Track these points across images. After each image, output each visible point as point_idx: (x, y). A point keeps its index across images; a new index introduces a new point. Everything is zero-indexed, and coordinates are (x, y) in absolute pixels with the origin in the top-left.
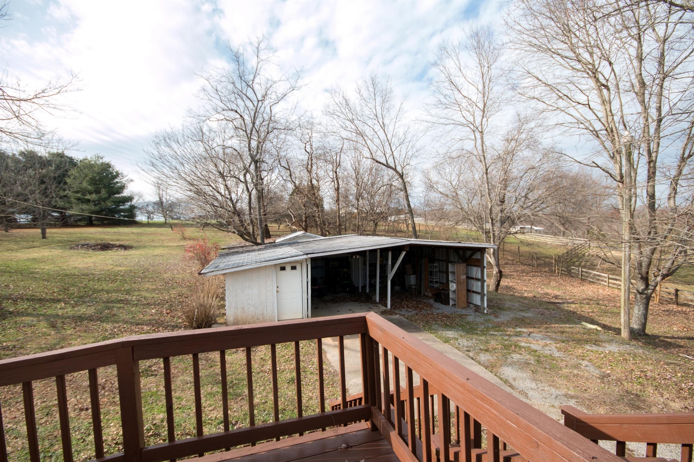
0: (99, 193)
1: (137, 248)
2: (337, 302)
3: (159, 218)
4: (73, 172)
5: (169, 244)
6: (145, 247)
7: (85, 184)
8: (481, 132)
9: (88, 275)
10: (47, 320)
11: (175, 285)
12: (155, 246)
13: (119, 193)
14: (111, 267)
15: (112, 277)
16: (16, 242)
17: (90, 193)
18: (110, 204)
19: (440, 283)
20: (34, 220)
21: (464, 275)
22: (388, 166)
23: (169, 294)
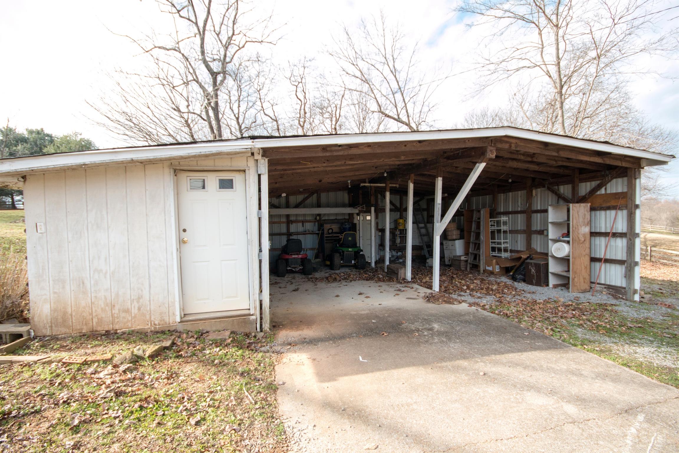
2: (335, 280)
8: (557, 26)
19: (513, 249)
21: (585, 225)
22: (398, 120)
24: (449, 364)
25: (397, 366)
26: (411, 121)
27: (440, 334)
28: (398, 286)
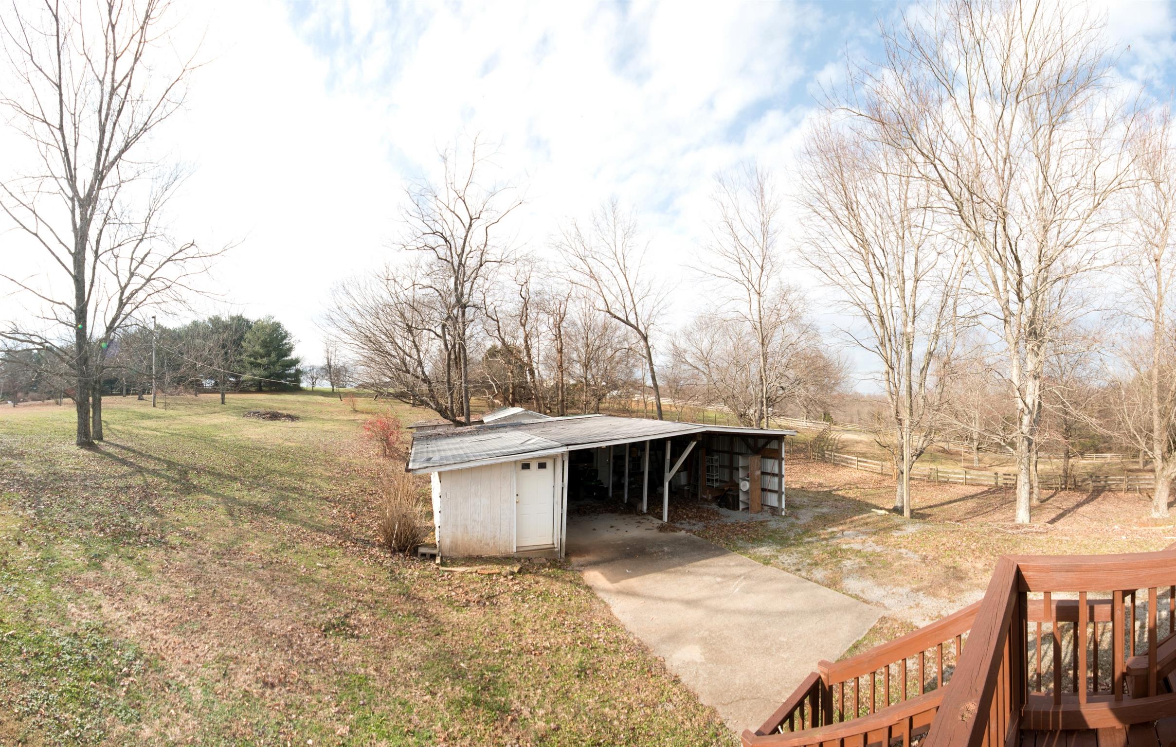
0: (270, 356)
1: (304, 419)
2: (585, 513)
3: (325, 385)
4: (248, 335)
5: (338, 418)
6: (311, 418)
7: (257, 348)
9: (260, 449)
10: (226, 503)
11: (354, 474)
12: (323, 419)
13: (286, 356)
14: (281, 441)
15: (283, 455)
16: (202, 407)
17: (262, 357)
18: (278, 369)
19: (721, 481)
20: (216, 384)
21: (757, 470)
22: (627, 322)
23: (348, 487)
24: (673, 570)
25: (647, 573)
26: (640, 323)
27: (668, 553)
28: (638, 518)
